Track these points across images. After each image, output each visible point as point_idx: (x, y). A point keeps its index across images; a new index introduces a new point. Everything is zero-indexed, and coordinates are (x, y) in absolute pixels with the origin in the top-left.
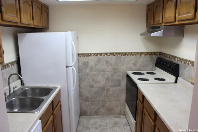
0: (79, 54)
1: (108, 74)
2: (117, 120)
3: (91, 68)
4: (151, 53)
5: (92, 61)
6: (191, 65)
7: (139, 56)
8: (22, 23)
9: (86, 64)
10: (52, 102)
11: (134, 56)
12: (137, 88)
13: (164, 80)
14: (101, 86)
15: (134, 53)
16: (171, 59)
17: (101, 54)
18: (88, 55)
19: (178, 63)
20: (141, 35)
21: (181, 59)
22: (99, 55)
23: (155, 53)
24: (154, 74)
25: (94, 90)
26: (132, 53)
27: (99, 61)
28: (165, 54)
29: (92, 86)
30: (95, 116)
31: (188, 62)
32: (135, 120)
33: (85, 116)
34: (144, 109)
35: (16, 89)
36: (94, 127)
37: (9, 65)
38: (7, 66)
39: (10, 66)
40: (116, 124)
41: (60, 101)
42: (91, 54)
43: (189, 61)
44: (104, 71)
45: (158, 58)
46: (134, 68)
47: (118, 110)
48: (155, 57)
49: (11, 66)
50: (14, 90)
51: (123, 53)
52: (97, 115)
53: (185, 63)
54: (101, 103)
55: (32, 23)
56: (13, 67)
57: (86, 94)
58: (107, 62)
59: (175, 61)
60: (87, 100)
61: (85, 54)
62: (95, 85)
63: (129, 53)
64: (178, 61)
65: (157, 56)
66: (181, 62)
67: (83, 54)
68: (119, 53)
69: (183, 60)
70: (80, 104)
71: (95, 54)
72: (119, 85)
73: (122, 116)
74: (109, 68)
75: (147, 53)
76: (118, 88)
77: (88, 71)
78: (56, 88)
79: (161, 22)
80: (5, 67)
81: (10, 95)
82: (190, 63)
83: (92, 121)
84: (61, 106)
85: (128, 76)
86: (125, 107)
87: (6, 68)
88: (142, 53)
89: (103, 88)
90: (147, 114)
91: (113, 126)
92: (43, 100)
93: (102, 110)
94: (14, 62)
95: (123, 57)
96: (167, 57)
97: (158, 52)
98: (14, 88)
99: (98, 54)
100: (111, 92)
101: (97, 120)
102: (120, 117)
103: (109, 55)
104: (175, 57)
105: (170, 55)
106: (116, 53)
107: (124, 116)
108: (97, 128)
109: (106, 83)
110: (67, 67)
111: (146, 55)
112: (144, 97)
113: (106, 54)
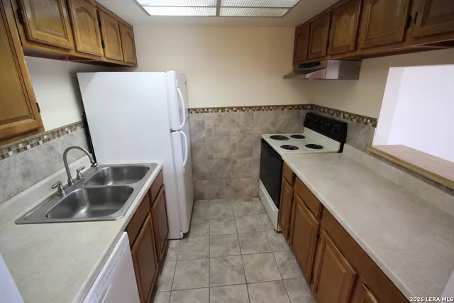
0: (189, 110)
1: (234, 139)
2: (248, 204)
3: (209, 130)
4: (298, 106)
5: (209, 119)
6: (370, 124)
7: (279, 111)
8: (78, 50)
9: (201, 125)
10: (149, 191)
11: (273, 111)
12: (282, 161)
13: (320, 147)
14: (224, 156)
15: (273, 106)
16: (332, 114)
17: (223, 109)
18: (204, 110)
19: (345, 120)
20: (285, 77)
21: (350, 115)
22: (220, 111)
23: (304, 107)
24: (303, 137)
25: (214, 162)
26: (269, 107)
27: (220, 120)
28: (320, 107)
29: (211, 157)
30: (216, 200)
31: (365, 120)
32: (278, 207)
33: (202, 201)
34: (296, 194)
35: (82, 172)
36: (216, 217)
37: (66, 129)
38: (60, 132)
39: (67, 132)
40: (247, 211)
41: (163, 185)
42: (208, 109)
43: (368, 118)
44: (228, 134)
45: (308, 114)
46: (272, 129)
47: (249, 189)
48: (303, 113)
49: (69, 131)
50: (78, 175)
51: (256, 107)
52: (218, 198)
53: (358, 121)
54: (224, 181)
55: (102, 53)
56: (74, 132)
57: (203, 168)
58: (233, 121)
59: (340, 118)
60: (204, 177)
61: (199, 109)
62: (215, 156)
63: (265, 107)
64: (344, 117)
65: (307, 111)
66: (351, 120)
67: (195, 110)
68: (250, 108)
69: (356, 116)
70: (194, 183)
71: (214, 109)
72: (251, 155)
73: (254, 199)
74: (235, 131)
75: (293, 107)
76: (249, 159)
77: (204, 134)
78: (155, 165)
79: (324, 54)
80: (56, 135)
81: (70, 184)
82: (369, 121)
83: (213, 208)
84: (164, 193)
85: (263, 141)
86: (259, 186)
87: (59, 136)
88: (284, 107)
89: (227, 160)
90: (302, 202)
91: (244, 215)
92: (132, 190)
93: (227, 191)
94: (76, 125)
95: (256, 113)
96: (324, 112)
97: (309, 105)
98: (78, 172)
99: (218, 109)
100: (238, 165)
101: (219, 205)
102: (252, 200)
103: (236, 111)
104: (339, 112)
105: (329, 110)
106: (246, 107)
107: (257, 199)
108: (220, 220)
109: (231, 152)
110: (172, 131)
111: (290, 109)
112: (294, 176)
113: (231, 108)
